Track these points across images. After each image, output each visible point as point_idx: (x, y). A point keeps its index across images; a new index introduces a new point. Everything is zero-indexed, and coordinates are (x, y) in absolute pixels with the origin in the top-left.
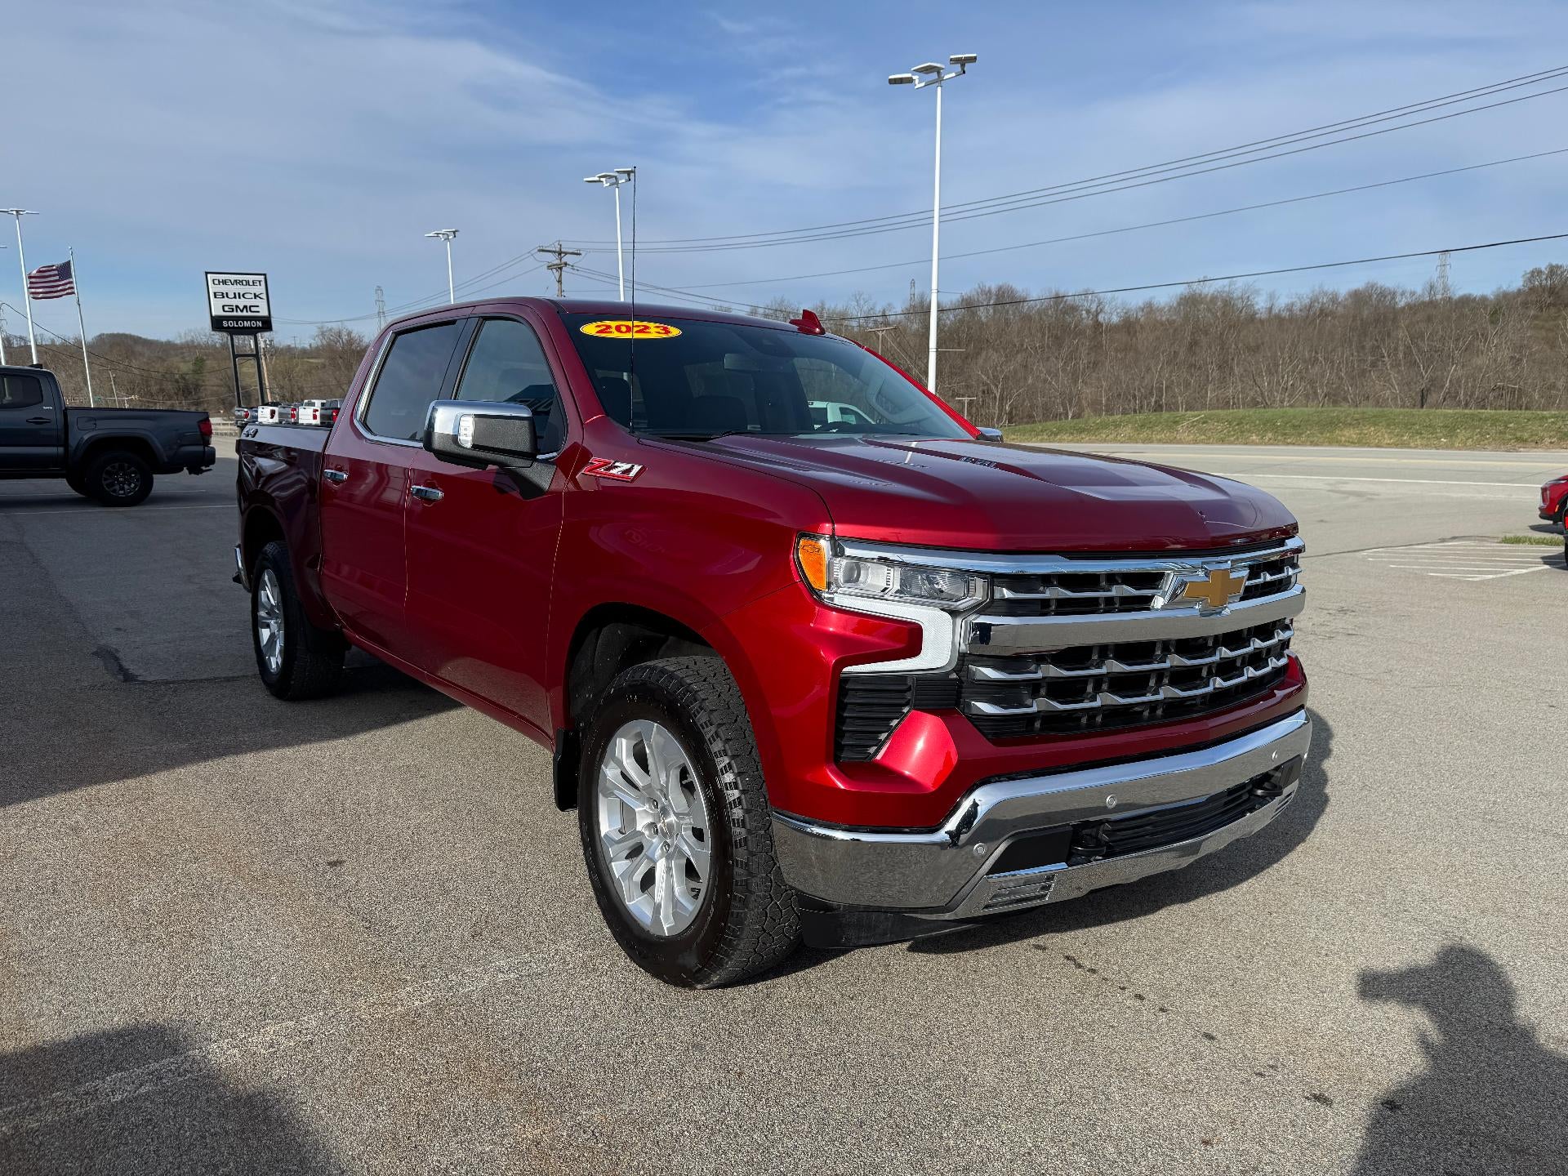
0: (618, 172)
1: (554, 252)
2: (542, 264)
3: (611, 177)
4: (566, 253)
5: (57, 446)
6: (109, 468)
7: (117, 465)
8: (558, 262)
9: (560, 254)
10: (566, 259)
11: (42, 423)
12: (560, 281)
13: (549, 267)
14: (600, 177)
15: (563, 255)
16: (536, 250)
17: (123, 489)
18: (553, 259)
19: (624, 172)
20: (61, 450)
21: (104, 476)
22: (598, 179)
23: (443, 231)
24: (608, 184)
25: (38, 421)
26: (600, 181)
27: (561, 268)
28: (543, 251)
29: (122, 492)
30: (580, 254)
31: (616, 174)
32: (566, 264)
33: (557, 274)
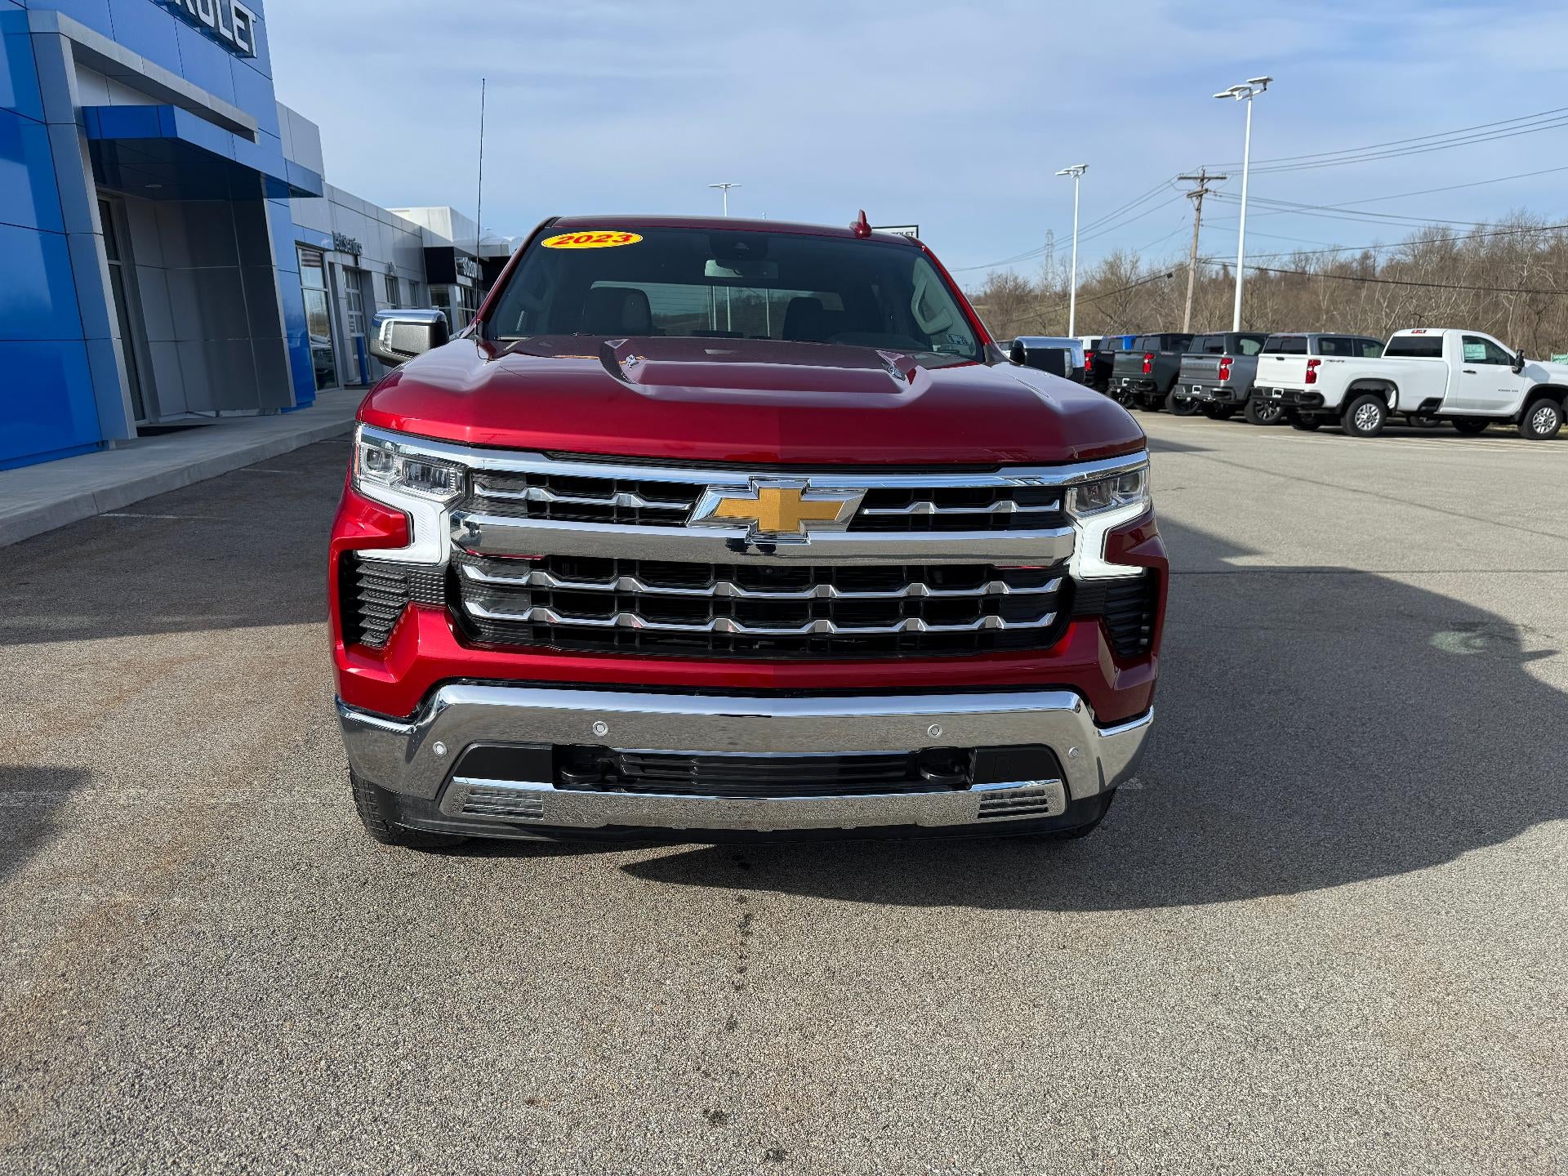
0: (1250, 82)
1: (1196, 178)
2: (1182, 193)
3: (1245, 89)
4: (1209, 179)
8: (1199, 189)
9: (1202, 180)
10: (1208, 185)
12: (1198, 210)
13: (1190, 196)
14: (1232, 91)
15: (1205, 181)
16: (1176, 179)
18: (1194, 186)
19: (1260, 81)
22: (1229, 93)
23: (1072, 168)
24: (1241, 97)
26: (1232, 95)
27: (1201, 196)
28: (1185, 178)
30: (1225, 178)
31: (1250, 85)
32: (1207, 190)
33: (1196, 203)
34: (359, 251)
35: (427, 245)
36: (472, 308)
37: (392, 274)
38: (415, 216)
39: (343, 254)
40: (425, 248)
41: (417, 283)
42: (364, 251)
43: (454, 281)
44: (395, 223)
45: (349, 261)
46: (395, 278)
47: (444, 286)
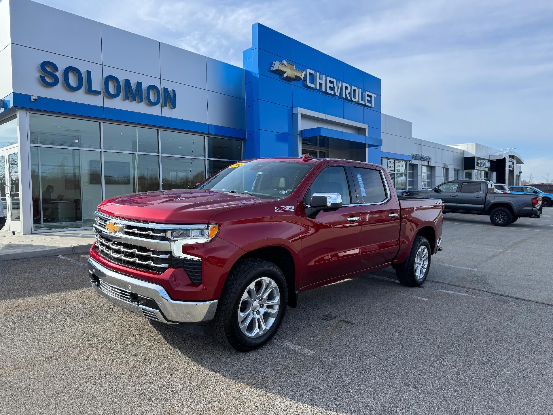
5: (482, 205)
6: (497, 213)
7: (499, 212)
11: (479, 197)
17: (500, 220)
20: (483, 206)
21: (495, 215)
25: (477, 197)
29: (500, 221)
34: (430, 160)
35: (465, 156)
36: (490, 178)
37: (446, 167)
38: (461, 147)
39: (423, 161)
40: (465, 158)
41: (459, 170)
42: (432, 160)
43: (474, 168)
44: (450, 149)
45: (426, 163)
46: (448, 168)
47: (470, 170)
